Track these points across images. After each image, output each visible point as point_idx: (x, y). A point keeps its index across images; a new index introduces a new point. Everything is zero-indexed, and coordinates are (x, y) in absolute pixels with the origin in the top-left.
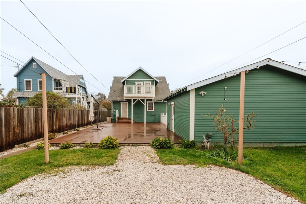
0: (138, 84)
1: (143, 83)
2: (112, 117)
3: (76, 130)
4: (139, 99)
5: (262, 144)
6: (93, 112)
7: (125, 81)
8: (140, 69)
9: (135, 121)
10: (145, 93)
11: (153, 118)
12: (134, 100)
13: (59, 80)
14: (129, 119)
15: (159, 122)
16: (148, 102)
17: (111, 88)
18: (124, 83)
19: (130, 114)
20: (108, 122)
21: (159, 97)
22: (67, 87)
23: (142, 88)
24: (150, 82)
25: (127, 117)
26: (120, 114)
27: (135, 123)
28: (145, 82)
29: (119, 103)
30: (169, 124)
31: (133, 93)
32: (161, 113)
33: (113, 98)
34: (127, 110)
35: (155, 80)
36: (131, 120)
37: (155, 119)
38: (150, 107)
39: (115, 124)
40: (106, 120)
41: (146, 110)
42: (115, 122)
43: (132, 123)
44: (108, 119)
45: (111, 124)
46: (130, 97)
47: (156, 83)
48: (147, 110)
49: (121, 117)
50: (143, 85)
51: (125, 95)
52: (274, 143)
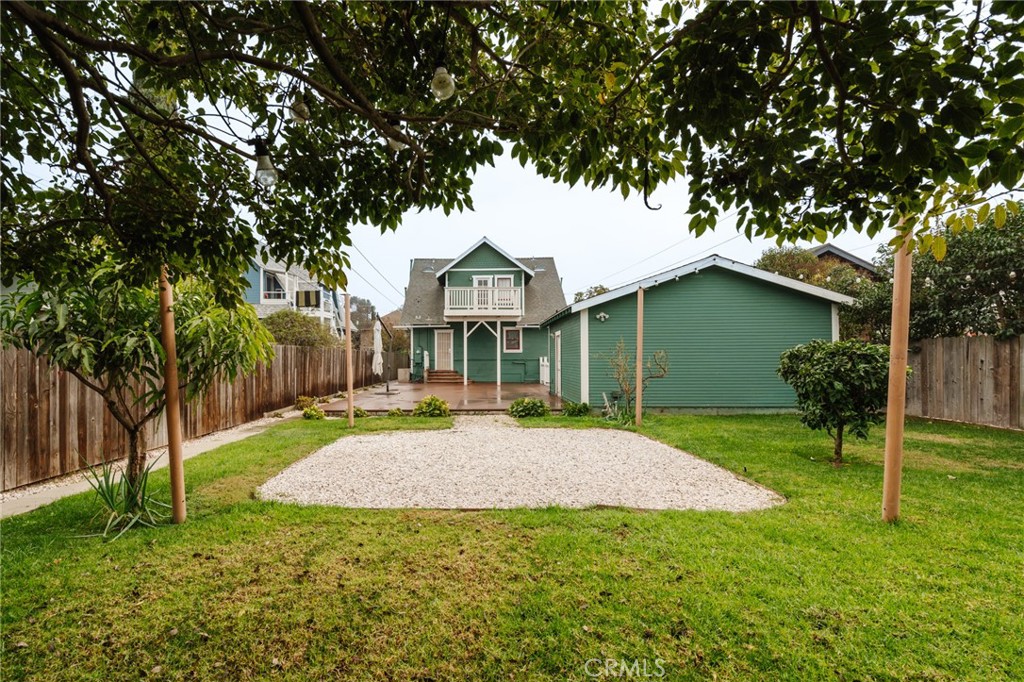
0: (480, 283)
1: (493, 279)
2: (412, 370)
3: (339, 396)
4: (482, 321)
5: (715, 410)
6: (380, 355)
7: (444, 274)
8: (485, 243)
9: (472, 379)
10: (497, 307)
11: (520, 370)
12: (471, 325)
13: (274, 273)
14: (458, 373)
15: (537, 382)
16: (505, 329)
17: (408, 292)
18: (442, 280)
19: (458, 360)
20: (402, 382)
21: (536, 315)
22: (297, 293)
23: (490, 293)
24: (512, 277)
25: (452, 369)
26: (432, 361)
27: (472, 383)
28: (497, 277)
29: (431, 331)
30: (552, 381)
31: (468, 307)
32: (541, 359)
33: (414, 317)
34: (451, 350)
35: (525, 272)
36: (462, 376)
37: (526, 373)
38: (512, 342)
39: (419, 386)
40: (395, 378)
41: (500, 349)
42: (421, 381)
43: (466, 383)
44: (403, 373)
45: (409, 387)
46: (459, 317)
47: (528, 277)
48: (505, 351)
49: (436, 369)
50: (494, 285)
51: (447, 312)
52: (738, 407)
